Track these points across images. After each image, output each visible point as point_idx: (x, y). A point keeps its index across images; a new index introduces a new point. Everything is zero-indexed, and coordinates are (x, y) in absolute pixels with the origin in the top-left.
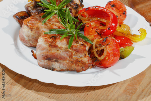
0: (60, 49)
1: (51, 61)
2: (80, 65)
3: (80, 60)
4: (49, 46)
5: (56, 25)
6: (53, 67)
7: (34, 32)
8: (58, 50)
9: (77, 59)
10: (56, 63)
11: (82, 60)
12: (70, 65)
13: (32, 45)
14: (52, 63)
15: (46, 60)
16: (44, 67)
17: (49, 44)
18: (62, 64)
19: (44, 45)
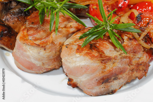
0: (116, 59)
1: (109, 82)
2: (141, 69)
3: (141, 62)
4: (102, 63)
5: (71, 27)
6: (112, 89)
7: (49, 50)
8: (114, 63)
9: (137, 62)
10: (115, 81)
11: (143, 61)
12: (130, 75)
13: (49, 69)
14: (110, 83)
15: (103, 83)
16: (100, 94)
17: (100, 60)
18: (122, 78)
19: (92, 64)
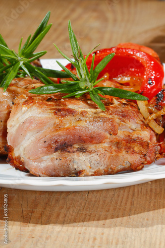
0: (83, 116)
1: (69, 152)
3: (136, 136)
6: (75, 167)
8: (80, 120)
9: (127, 134)
10: (81, 154)
11: (140, 137)
12: (114, 154)
15: (56, 149)
17: (54, 109)
18: (96, 153)
19: (40, 115)
